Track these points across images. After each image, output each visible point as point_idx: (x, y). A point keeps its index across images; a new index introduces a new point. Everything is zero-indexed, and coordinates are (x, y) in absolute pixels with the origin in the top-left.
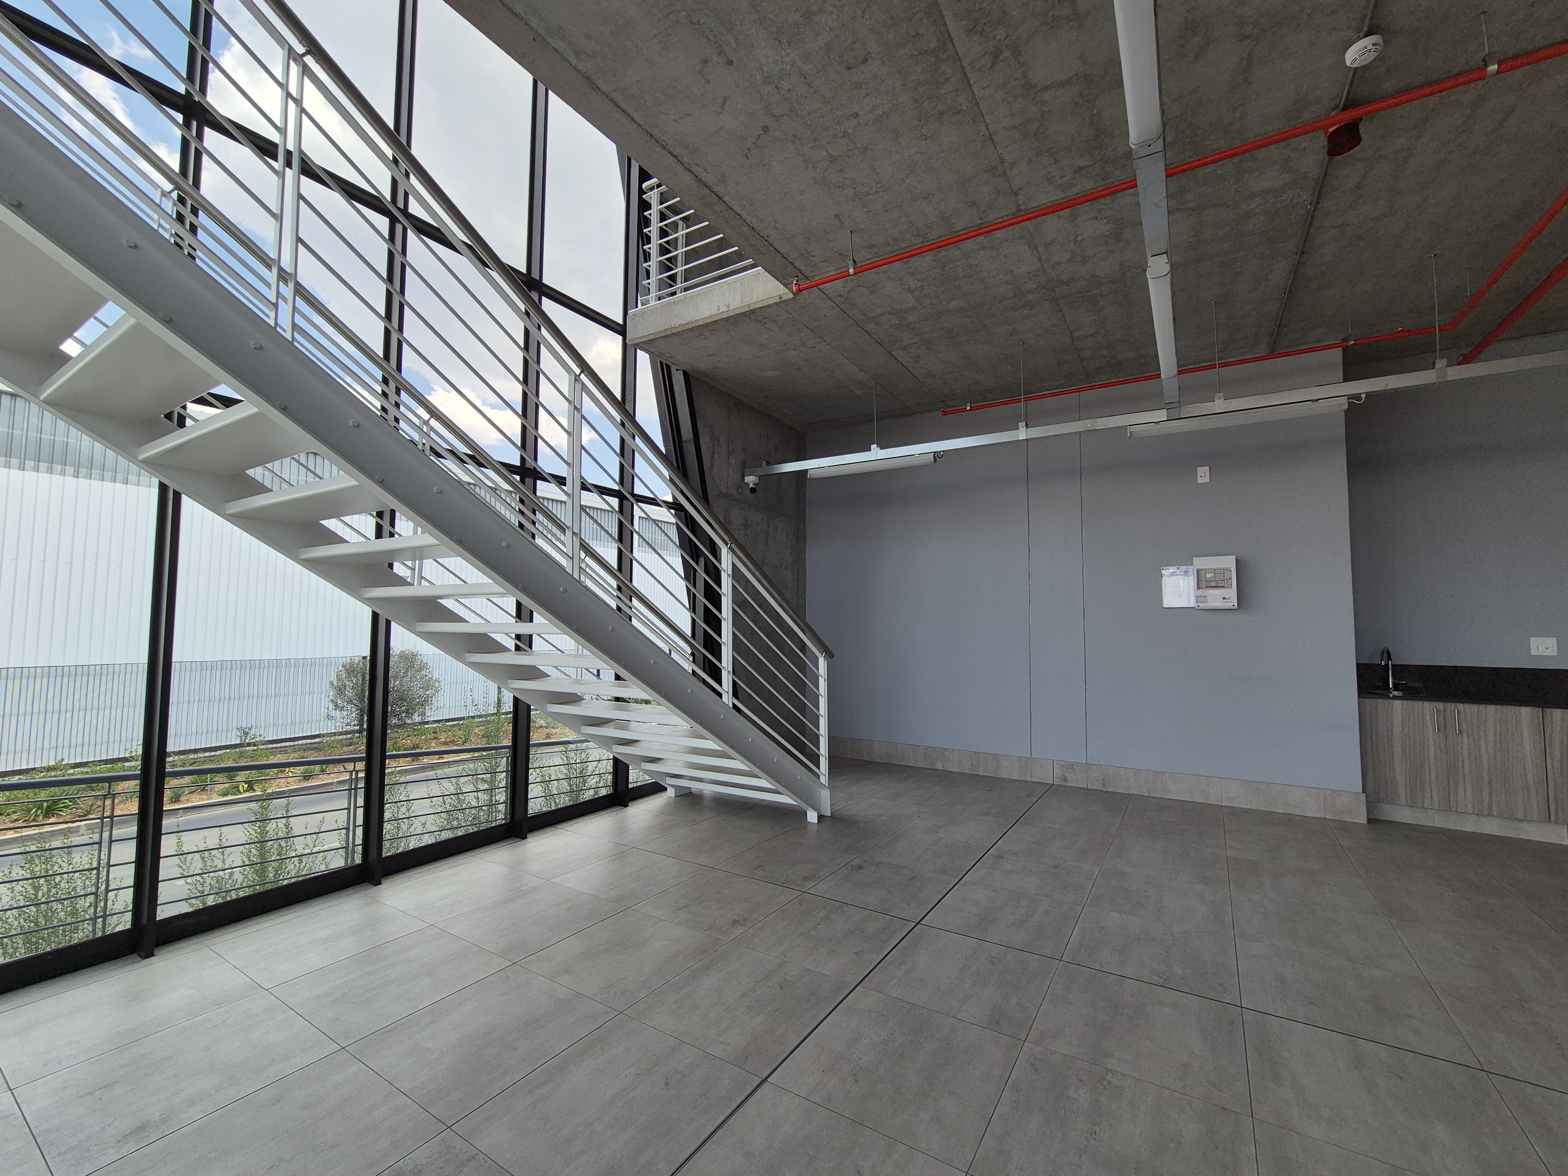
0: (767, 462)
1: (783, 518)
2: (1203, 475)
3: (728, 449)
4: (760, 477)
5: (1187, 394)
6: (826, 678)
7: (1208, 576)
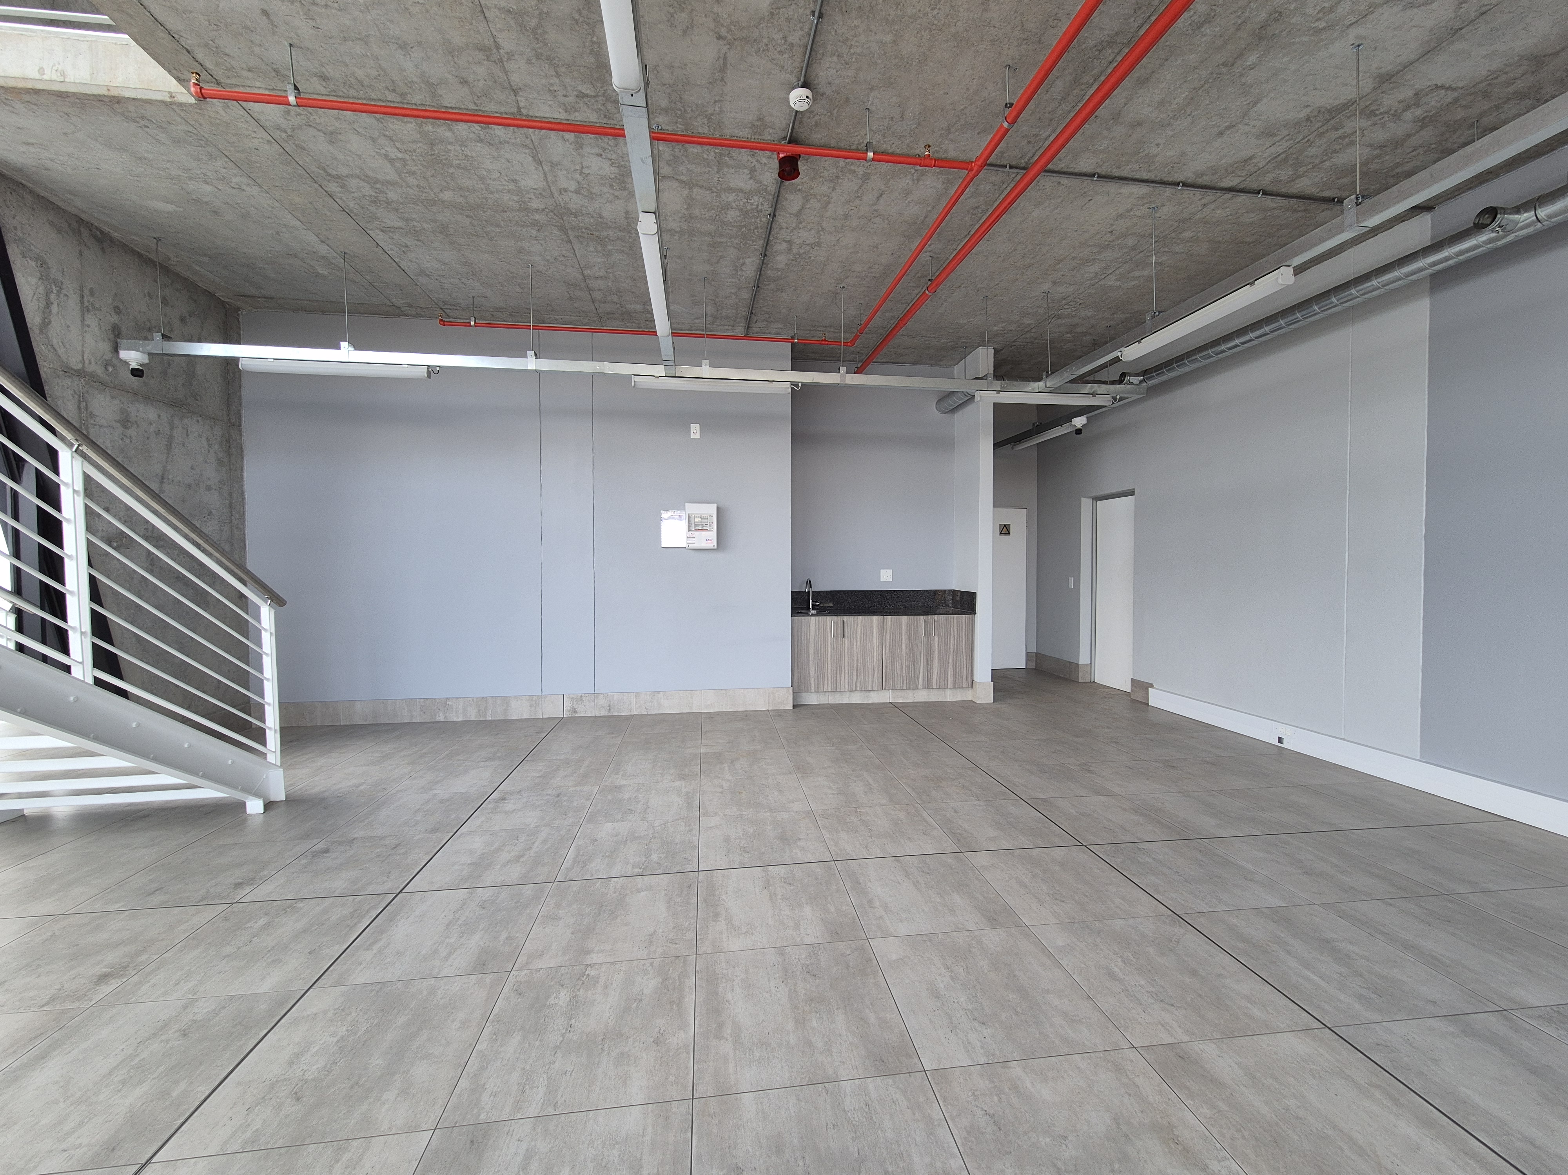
0: (164, 336)
1: (199, 419)
2: (695, 431)
3: (82, 303)
4: (150, 355)
5: (681, 357)
6: (273, 630)
7: (697, 520)
